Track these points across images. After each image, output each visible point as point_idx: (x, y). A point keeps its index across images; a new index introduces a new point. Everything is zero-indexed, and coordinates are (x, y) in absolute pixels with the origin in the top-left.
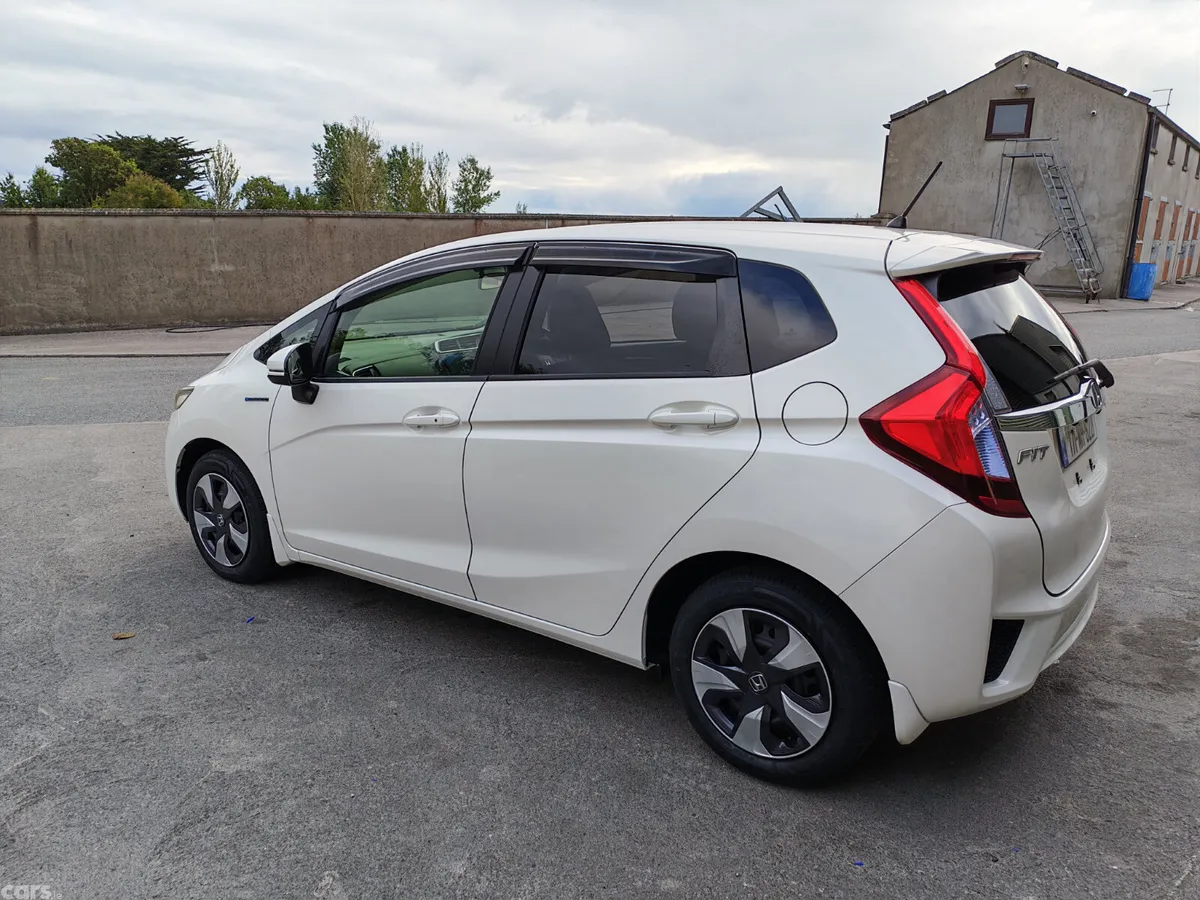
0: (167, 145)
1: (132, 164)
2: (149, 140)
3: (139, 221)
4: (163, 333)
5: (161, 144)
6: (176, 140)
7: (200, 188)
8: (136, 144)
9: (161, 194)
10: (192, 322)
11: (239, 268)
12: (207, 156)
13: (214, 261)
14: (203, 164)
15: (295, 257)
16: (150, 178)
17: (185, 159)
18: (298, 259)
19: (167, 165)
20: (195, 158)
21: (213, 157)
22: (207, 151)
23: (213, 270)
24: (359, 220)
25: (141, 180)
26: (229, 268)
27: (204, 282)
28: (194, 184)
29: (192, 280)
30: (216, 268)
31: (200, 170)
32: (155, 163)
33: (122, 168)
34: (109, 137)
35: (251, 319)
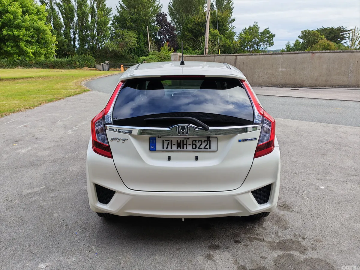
0: (338, 29)
1: (323, 36)
2: (332, 28)
3: (261, 56)
4: (260, 88)
5: (335, 29)
6: (341, 27)
7: (346, 42)
8: (328, 30)
9: (328, 45)
10: (270, 85)
11: (287, 70)
12: (351, 32)
13: (280, 67)
14: (348, 34)
15: (306, 66)
16: (326, 40)
17: (343, 33)
18: (307, 67)
19: (336, 36)
20: (346, 32)
21: (352, 32)
22: (351, 30)
23: (279, 70)
24: (332, 53)
25: (324, 41)
26: (284, 70)
27: (276, 74)
28: (344, 41)
29: (273, 73)
30: (280, 70)
31: (347, 36)
32: (332, 35)
33: (320, 38)
34: (320, 28)
35: (288, 85)
